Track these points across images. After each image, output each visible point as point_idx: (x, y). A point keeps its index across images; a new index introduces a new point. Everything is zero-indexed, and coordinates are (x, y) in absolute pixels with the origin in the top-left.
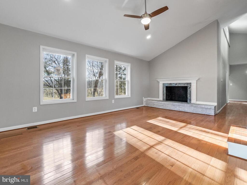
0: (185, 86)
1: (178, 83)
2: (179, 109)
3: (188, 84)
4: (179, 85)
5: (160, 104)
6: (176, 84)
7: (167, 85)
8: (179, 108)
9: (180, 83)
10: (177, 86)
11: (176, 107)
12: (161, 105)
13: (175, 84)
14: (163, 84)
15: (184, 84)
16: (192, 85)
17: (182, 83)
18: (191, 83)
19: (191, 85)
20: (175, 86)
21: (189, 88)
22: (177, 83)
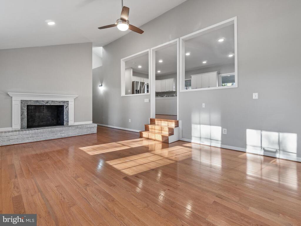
0: (61, 104)
1: (50, 101)
2: (61, 136)
3: (64, 102)
4: (52, 103)
5: (25, 136)
6: (47, 103)
7: (29, 104)
8: (60, 134)
9: (53, 101)
10: (48, 104)
11: (56, 134)
12: (28, 138)
13: (45, 102)
14: (22, 102)
15: (60, 102)
16: (70, 103)
17: (56, 101)
18: (68, 101)
19: (68, 104)
20: (45, 104)
21: (66, 107)
22: (48, 101)
